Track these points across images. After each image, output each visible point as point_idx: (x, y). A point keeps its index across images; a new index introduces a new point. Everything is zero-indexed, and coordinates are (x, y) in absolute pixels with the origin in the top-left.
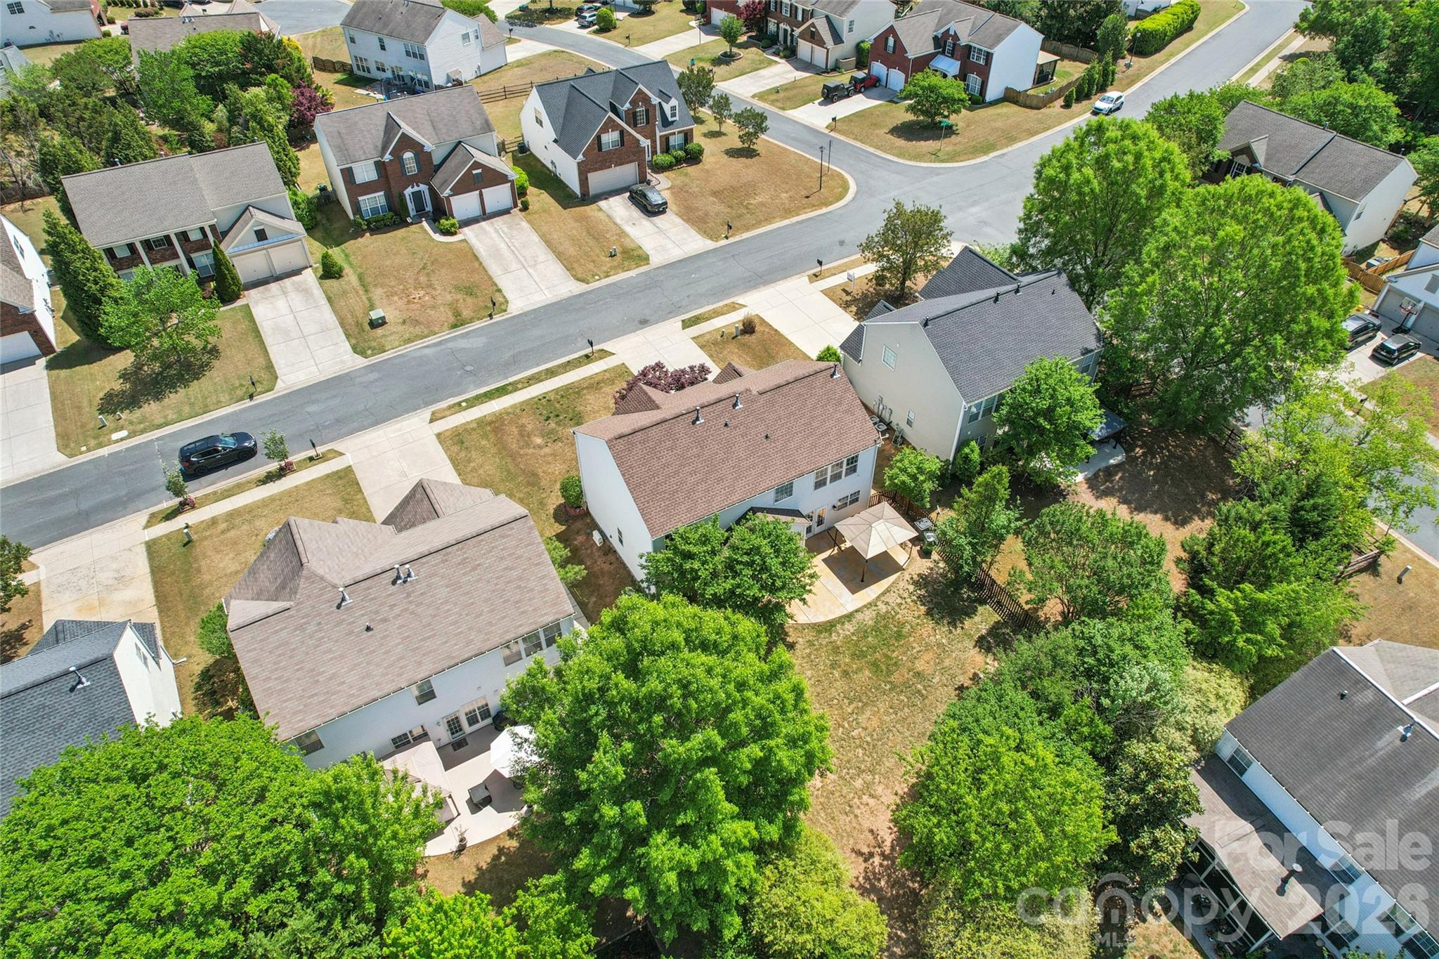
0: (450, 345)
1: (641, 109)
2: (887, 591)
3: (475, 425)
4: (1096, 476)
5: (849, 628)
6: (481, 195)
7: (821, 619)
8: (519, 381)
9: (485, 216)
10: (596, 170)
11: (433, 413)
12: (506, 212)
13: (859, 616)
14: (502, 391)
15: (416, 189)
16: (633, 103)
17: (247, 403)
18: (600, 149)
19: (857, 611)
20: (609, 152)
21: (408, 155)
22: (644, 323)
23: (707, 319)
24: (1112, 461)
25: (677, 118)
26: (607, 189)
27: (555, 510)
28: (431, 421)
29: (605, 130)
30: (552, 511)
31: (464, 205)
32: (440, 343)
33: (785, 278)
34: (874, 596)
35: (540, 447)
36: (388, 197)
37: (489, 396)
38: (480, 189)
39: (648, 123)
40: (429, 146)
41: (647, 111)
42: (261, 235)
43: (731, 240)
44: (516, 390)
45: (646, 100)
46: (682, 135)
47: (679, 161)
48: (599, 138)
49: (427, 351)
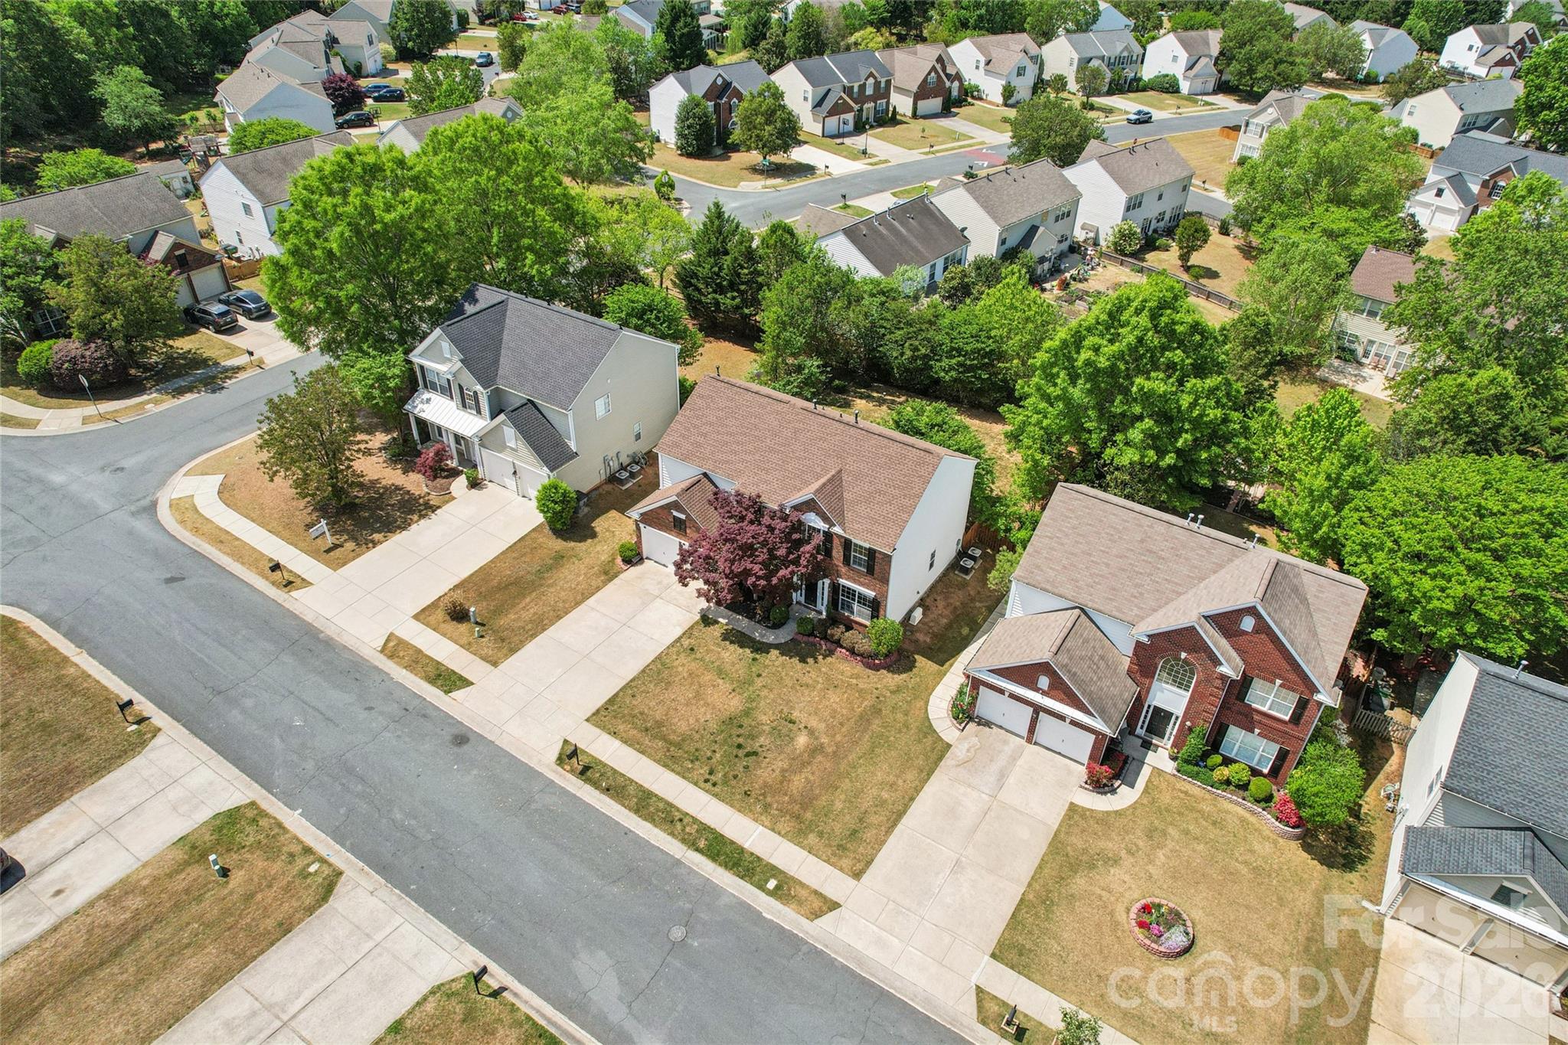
3: (812, 838)
11: (816, 915)
27: (900, 673)
28: (834, 906)
30: (904, 676)
35: (811, 732)
44: (704, 828)
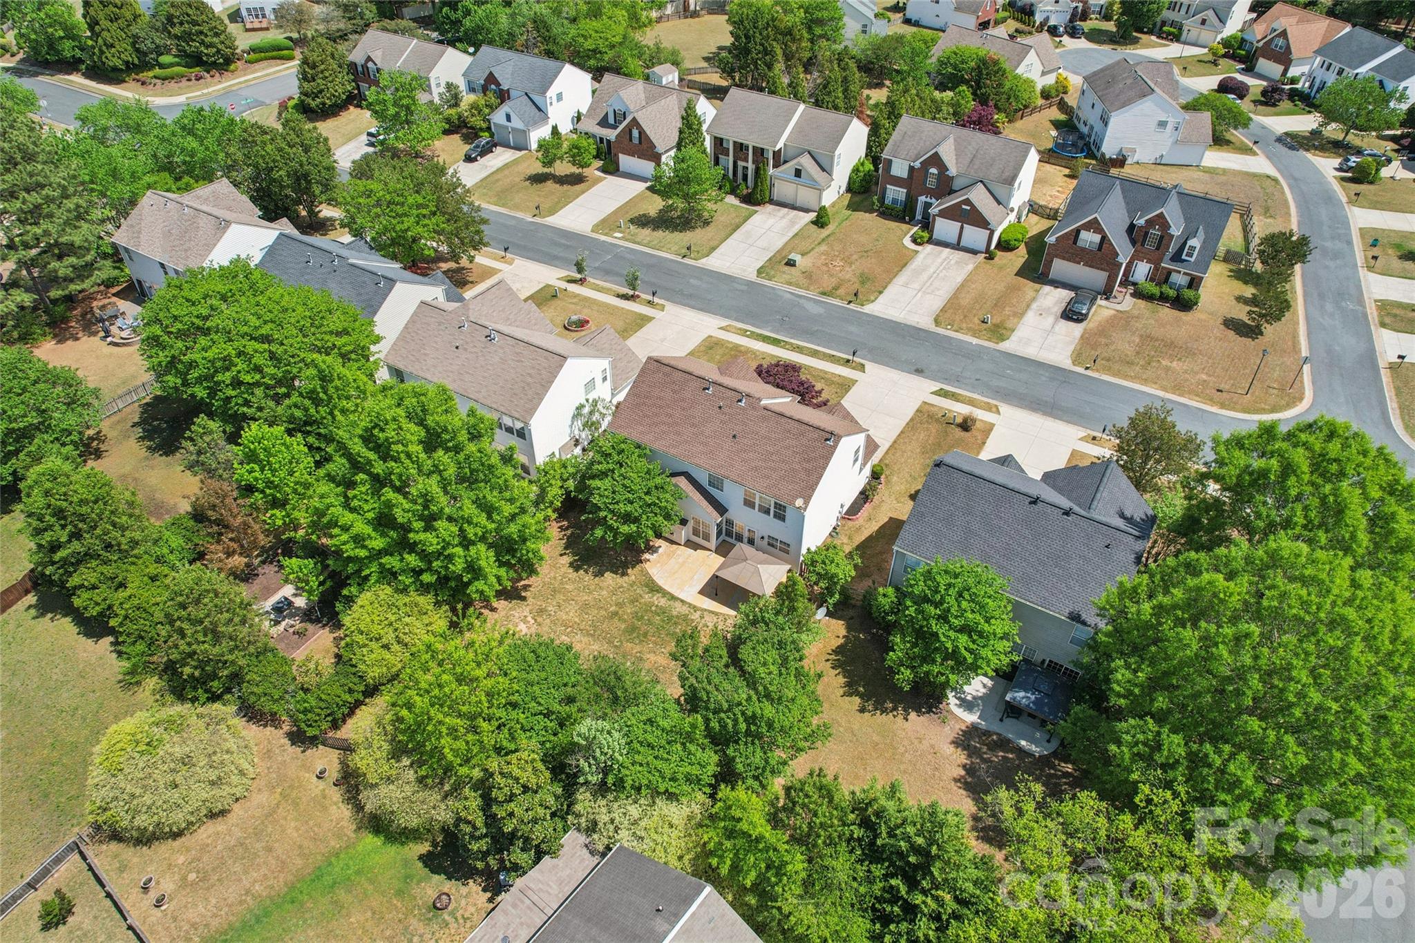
0: (802, 301)
1: (1155, 232)
2: (716, 614)
3: (731, 346)
4: (987, 733)
5: (663, 602)
6: (962, 228)
7: (661, 582)
8: (791, 344)
9: (957, 246)
10: (1064, 259)
11: (729, 325)
12: (974, 252)
13: (678, 604)
14: (775, 342)
15: (928, 200)
16: (1150, 223)
17: (679, 259)
18: (1075, 242)
19: (682, 601)
20: (1083, 249)
21: (934, 171)
22: (919, 371)
23: (958, 400)
24: (1023, 743)
25: (1192, 259)
26: (1065, 281)
28: (720, 328)
29: (1087, 227)
31: (945, 228)
32: (800, 296)
33: (1069, 422)
34: (705, 607)
36: (908, 195)
37: (766, 339)
38: (963, 222)
39: (1158, 249)
40: (953, 171)
41: (1162, 237)
42: (798, 173)
43: (1089, 373)
45: (1165, 225)
46: (1188, 278)
47: (1163, 298)
48: (1078, 231)
49: (789, 296)
